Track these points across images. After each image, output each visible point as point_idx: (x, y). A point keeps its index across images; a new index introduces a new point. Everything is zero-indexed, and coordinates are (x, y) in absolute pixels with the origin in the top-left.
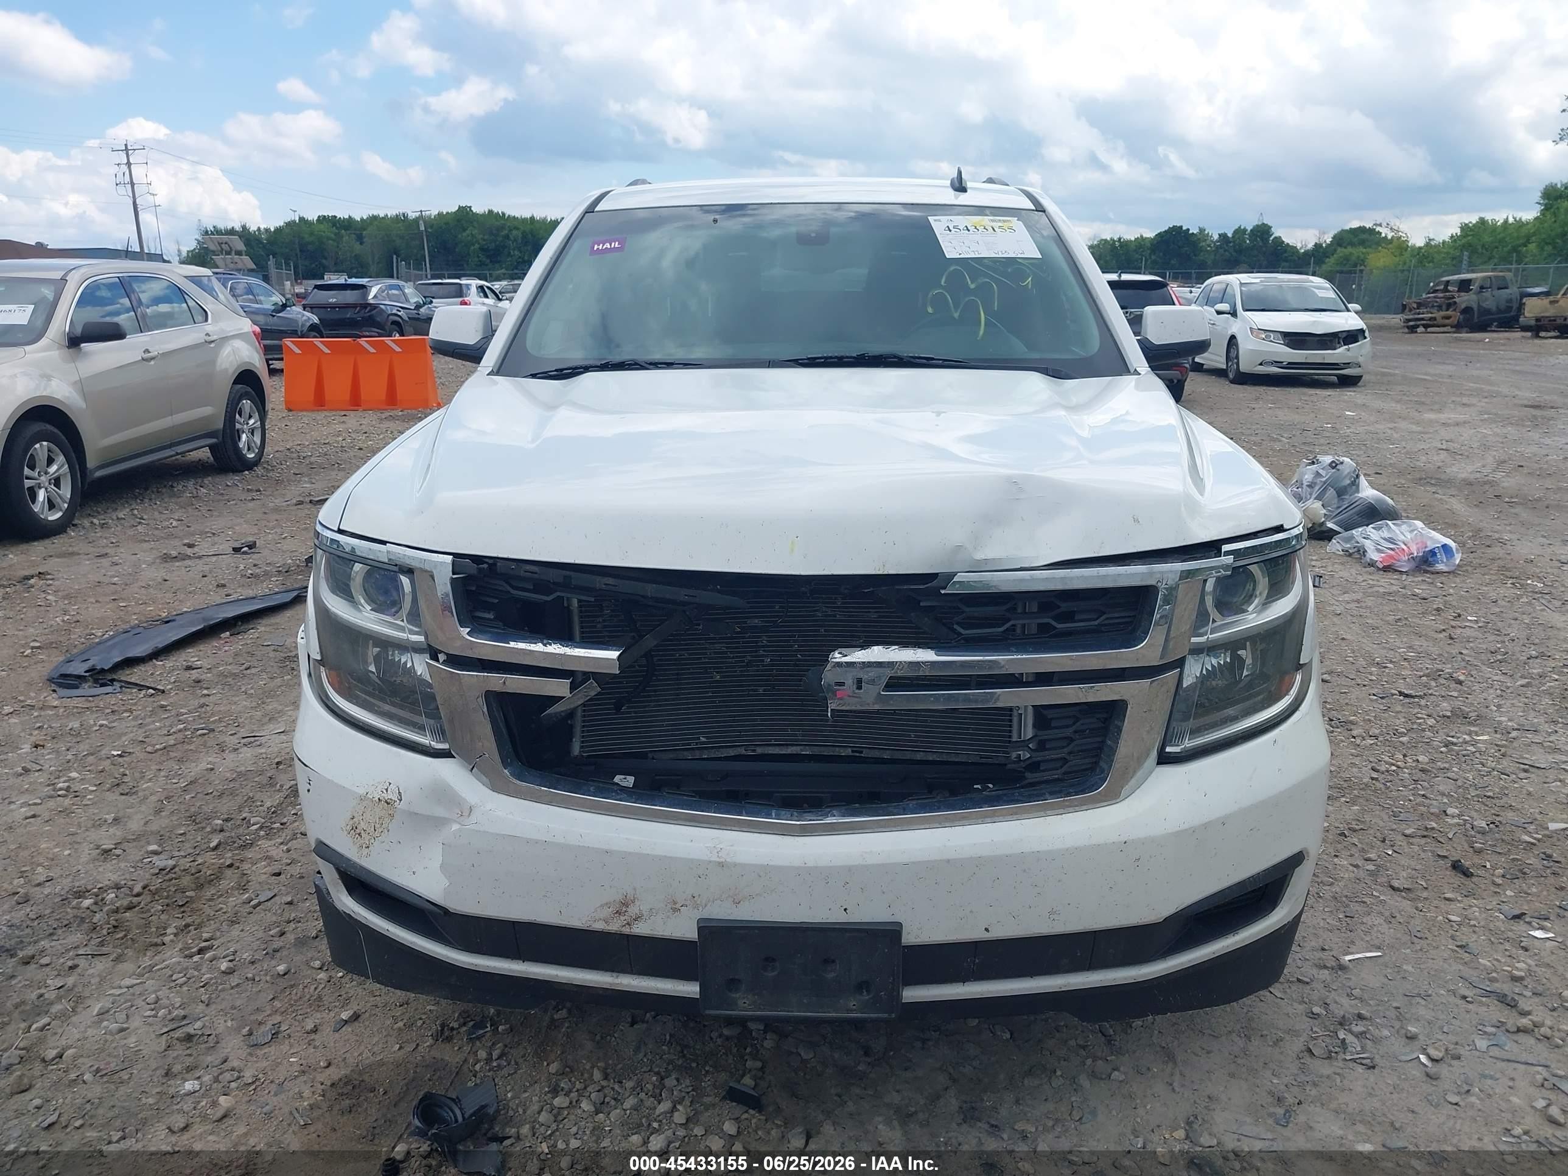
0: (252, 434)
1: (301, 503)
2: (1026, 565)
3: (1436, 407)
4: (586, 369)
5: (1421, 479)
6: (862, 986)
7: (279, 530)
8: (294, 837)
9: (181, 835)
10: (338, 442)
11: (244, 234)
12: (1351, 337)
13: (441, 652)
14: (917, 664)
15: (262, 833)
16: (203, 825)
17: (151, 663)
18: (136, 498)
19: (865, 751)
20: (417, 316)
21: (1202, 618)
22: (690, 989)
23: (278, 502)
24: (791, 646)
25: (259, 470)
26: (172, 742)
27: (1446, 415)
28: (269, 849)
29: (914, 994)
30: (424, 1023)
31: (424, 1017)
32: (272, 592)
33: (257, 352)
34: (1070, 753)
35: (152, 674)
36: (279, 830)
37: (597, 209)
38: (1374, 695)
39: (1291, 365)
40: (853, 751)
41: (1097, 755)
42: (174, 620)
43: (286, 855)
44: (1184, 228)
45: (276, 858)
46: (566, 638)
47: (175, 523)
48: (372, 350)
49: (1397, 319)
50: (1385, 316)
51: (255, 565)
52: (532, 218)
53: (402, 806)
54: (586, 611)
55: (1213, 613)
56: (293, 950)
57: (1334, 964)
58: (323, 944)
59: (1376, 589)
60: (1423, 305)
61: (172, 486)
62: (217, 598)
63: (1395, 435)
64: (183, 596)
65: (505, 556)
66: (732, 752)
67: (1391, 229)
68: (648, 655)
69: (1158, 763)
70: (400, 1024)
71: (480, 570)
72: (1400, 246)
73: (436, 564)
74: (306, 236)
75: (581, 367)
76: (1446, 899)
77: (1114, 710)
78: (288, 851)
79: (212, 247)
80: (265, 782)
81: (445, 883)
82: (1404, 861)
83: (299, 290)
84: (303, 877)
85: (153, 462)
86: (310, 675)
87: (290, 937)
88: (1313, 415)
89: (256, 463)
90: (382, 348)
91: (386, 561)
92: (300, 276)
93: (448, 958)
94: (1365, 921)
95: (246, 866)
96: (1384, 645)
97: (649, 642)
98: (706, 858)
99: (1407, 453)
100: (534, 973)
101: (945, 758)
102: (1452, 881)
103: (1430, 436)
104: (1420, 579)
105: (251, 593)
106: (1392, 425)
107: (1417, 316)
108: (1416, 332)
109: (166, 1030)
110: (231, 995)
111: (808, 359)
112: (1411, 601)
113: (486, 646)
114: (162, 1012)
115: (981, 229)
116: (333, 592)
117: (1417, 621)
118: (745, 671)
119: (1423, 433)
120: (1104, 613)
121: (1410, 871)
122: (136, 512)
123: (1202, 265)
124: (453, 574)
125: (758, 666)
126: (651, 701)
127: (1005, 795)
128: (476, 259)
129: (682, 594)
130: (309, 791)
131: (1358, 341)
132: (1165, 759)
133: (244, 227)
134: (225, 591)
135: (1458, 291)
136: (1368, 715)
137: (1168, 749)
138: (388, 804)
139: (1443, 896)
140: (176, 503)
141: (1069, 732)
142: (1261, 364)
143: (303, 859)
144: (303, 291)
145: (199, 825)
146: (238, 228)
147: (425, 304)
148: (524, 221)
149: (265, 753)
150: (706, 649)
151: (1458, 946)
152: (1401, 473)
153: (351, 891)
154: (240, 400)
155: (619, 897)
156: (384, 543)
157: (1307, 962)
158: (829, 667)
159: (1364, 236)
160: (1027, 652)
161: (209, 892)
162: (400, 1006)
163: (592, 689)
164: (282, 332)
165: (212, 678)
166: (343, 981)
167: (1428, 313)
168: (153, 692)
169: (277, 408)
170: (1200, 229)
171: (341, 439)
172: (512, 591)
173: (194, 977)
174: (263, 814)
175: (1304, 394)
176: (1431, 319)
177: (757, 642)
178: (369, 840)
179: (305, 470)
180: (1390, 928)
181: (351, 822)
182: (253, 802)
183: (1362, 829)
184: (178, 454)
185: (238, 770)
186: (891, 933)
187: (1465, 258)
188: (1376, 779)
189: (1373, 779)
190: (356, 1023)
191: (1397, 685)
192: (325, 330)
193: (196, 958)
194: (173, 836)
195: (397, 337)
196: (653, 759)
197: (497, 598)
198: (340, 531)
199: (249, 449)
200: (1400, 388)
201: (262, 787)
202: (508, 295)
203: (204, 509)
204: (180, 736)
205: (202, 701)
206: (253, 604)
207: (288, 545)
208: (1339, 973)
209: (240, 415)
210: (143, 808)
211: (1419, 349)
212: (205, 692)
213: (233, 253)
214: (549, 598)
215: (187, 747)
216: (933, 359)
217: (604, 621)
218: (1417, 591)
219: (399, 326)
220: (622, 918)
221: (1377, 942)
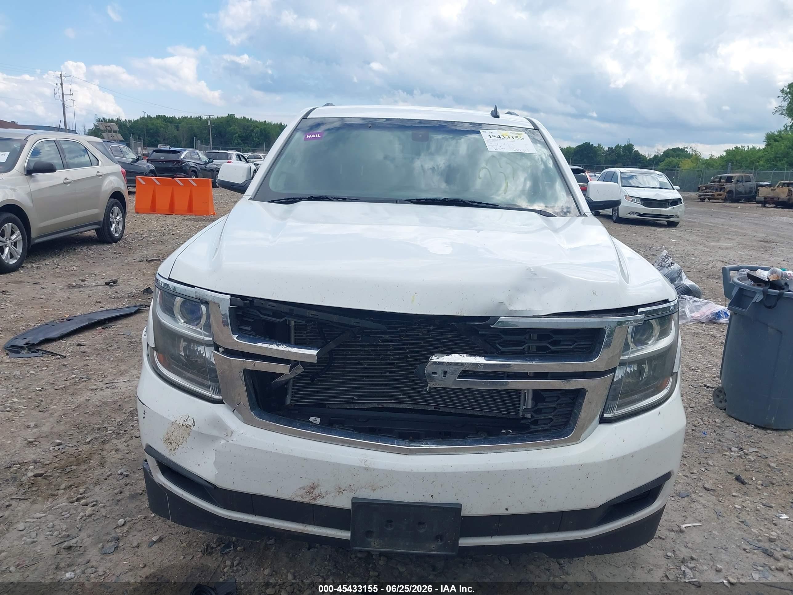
0: (118, 224)
1: (141, 261)
2: (537, 315)
3: (716, 239)
4: (300, 199)
5: (710, 275)
6: (439, 537)
7: (130, 275)
8: (131, 438)
9: (70, 435)
10: (162, 230)
11: (119, 122)
12: (675, 202)
13: (221, 347)
14: (477, 365)
15: (114, 435)
16: (83, 430)
17: (59, 341)
18: (56, 254)
19: (441, 408)
20: (205, 168)
21: (627, 347)
22: (345, 535)
23: (130, 260)
24: (405, 350)
25: (121, 243)
26: (69, 384)
27: (721, 244)
28: (118, 444)
29: (464, 542)
30: (197, 544)
31: (197, 541)
32: (125, 307)
33: (124, 182)
34: (554, 416)
35: (59, 347)
36: (123, 434)
37: (308, 117)
38: (691, 386)
39: (645, 215)
40: (435, 408)
41: (568, 418)
42: (72, 319)
43: (126, 448)
44: (591, 144)
45: (121, 449)
46: (287, 341)
47: (75, 268)
48: (182, 184)
49: (695, 195)
50: (689, 193)
51: (116, 292)
52: (265, 122)
53: (195, 429)
54: (298, 328)
55: (632, 344)
56: (128, 501)
57: (677, 529)
58: (145, 498)
59: (690, 331)
60: (708, 188)
61: (75, 249)
62: (96, 309)
63: (697, 253)
64: (77, 306)
65: (259, 297)
66: (371, 406)
67: (692, 150)
68: (330, 352)
69: (600, 423)
70: (184, 544)
71: (245, 304)
72: (696, 158)
73: (221, 299)
74: (149, 125)
75: (298, 198)
76: (733, 496)
77: (579, 394)
78: (128, 446)
79: (102, 128)
80: (117, 408)
81: (215, 471)
82: (711, 475)
83: (145, 152)
84: (135, 461)
85: (66, 236)
86: (148, 355)
87: (127, 494)
88: (655, 241)
89: (119, 239)
90: (187, 183)
91: (194, 296)
92: (146, 145)
93: (214, 511)
94: (692, 506)
95: (105, 453)
96: (696, 360)
97: (332, 345)
98: (358, 465)
99: (702, 262)
100: (262, 522)
101: (484, 414)
102: (736, 486)
103: (714, 254)
104: (712, 326)
105: (113, 307)
106: (695, 248)
107: (705, 194)
108: (704, 201)
109: (57, 543)
110: (93, 525)
111: (416, 200)
112: (708, 338)
113: (245, 345)
114: (56, 533)
115: (507, 137)
116: (164, 312)
117: (711, 348)
118: (379, 363)
119: (710, 252)
120: (576, 342)
121: (714, 480)
122: (55, 261)
123: (599, 163)
124: (230, 305)
125: (386, 360)
126: (329, 377)
127: (519, 437)
128: (236, 141)
129: (352, 321)
130: (144, 418)
131: (678, 205)
132: (603, 421)
133: (118, 119)
134: (101, 305)
135: (726, 182)
136: (689, 396)
137: (605, 415)
138: (187, 427)
139: (731, 494)
140: (77, 258)
141: (554, 405)
142: (629, 214)
143: (136, 451)
144: (147, 153)
145: (80, 430)
146: (115, 119)
147: (209, 162)
148: (261, 123)
149: (118, 392)
150: (360, 350)
151: (740, 522)
152: (700, 272)
153: (163, 473)
154: (113, 206)
155: (310, 484)
156: (194, 287)
157: (663, 527)
158: (429, 364)
159: (680, 153)
160: (535, 361)
161: (83, 467)
162: (185, 534)
163: (300, 369)
164: (135, 172)
165: (91, 351)
166: (154, 519)
167: (711, 192)
168: (60, 357)
169: (131, 211)
170: (598, 144)
171: (163, 229)
172: (262, 316)
173: (73, 514)
174: (115, 425)
175: (651, 230)
176: (712, 195)
177: (387, 348)
178: (176, 446)
179: (144, 244)
180: (705, 511)
181: (167, 436)
182: (110, 418)
183: (688, 457)
184: (79, 232)
185: (103, 401)
186: (456, 509)
187: (729, 165)
188: (695, 430)
189: (693, 430)
190: (160, 543)
191: (702, 381)
192: (158, 173)
193: (75, 504)
194: (67, 435)
195: (194, 178)
196: (329, 408)
197: (253, 319)
198: (170, 279)
199: (116, 232)
200: (697, 229)
201: (115, 410)
202: (252, 160)
203: (91, 262)
204: (73, 381)
205: (86, 363)
206: (116, 313)
207: (134, 282)
208: (680, 534)
209: (112, 214)
210: (51, 419)
211: (707, 210)
212: (87, 358)
213: (112, 132)
214: (281, 320)
215: (76, 387)
216: (481, 203)
217: (307, 333)
218: (711, 333)
219: (195, 173)
220: (311, 495)
221: (699, 518)
